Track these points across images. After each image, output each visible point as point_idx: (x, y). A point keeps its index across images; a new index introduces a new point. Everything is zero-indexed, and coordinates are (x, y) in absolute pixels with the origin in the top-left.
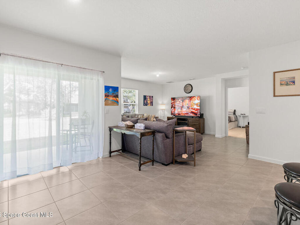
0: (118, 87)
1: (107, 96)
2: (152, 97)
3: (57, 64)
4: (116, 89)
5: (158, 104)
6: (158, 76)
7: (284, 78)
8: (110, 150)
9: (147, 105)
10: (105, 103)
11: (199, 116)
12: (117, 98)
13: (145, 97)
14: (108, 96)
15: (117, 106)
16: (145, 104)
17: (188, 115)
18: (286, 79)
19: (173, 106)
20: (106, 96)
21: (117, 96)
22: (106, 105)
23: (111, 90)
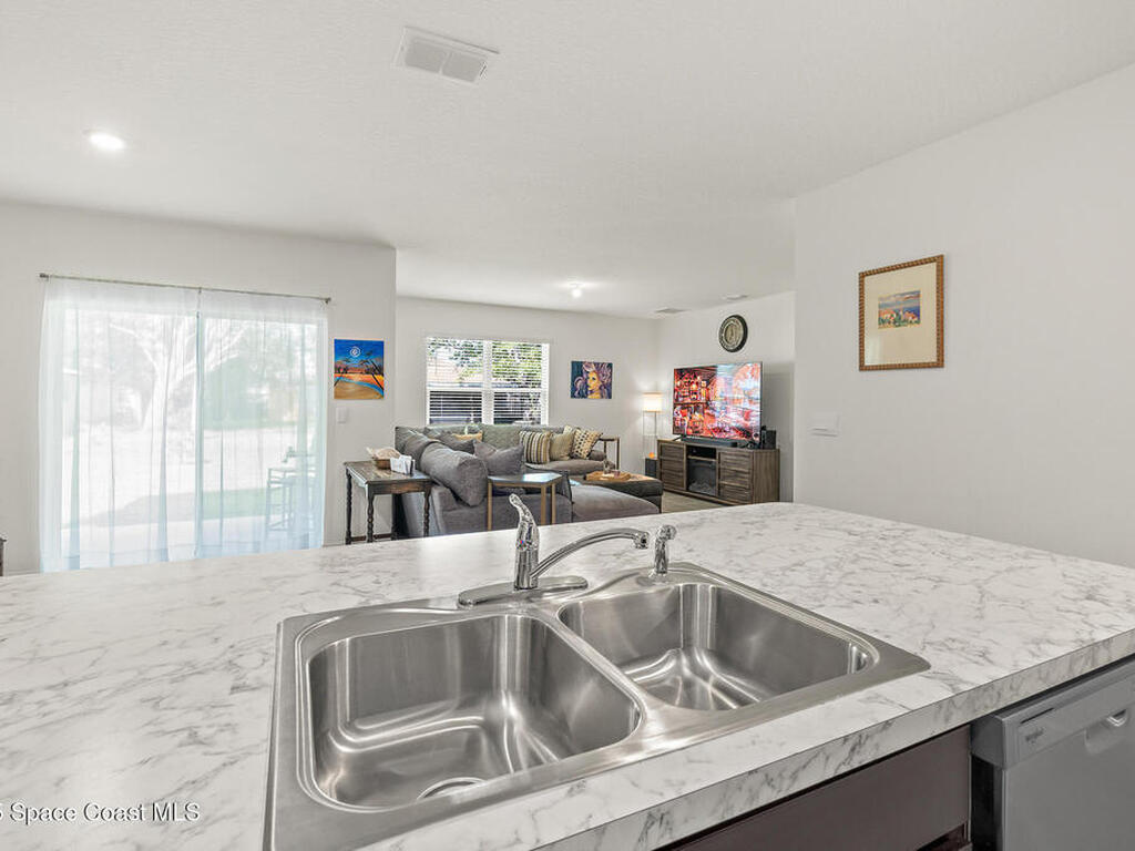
0: (382, 343)
1: (341, 370)
2: (610, 366)
3: (184, 287)
4: (375, 349)
5: (632, 391)
6: (577, 294)
7: (889, 298)
8: (349, 533)
9: (583, 397)
10: (335, 392)
11: (758, 439)
12: (378, 377)
13: (578, 369)
14: (346, 370)
15: (380, 401)
16: (580, 392)
17: (723, 435)
18: (893, 299)
19: (680, 399)
20: (337, 369)
21: (379, 370)
22: (337, 396)
23: (355, 352)
